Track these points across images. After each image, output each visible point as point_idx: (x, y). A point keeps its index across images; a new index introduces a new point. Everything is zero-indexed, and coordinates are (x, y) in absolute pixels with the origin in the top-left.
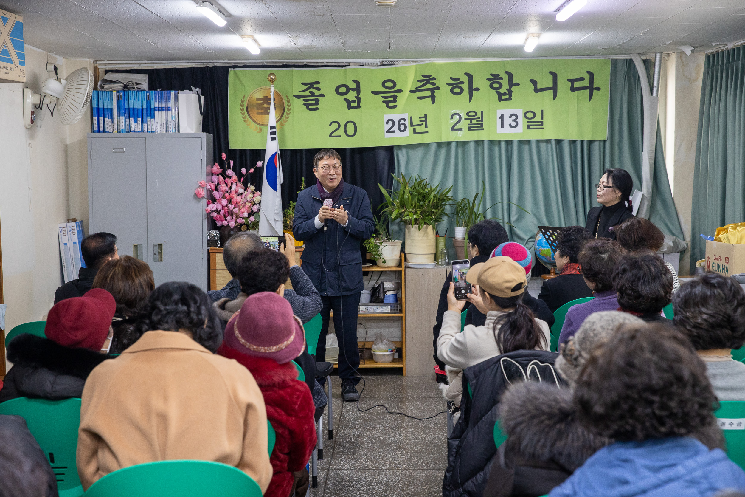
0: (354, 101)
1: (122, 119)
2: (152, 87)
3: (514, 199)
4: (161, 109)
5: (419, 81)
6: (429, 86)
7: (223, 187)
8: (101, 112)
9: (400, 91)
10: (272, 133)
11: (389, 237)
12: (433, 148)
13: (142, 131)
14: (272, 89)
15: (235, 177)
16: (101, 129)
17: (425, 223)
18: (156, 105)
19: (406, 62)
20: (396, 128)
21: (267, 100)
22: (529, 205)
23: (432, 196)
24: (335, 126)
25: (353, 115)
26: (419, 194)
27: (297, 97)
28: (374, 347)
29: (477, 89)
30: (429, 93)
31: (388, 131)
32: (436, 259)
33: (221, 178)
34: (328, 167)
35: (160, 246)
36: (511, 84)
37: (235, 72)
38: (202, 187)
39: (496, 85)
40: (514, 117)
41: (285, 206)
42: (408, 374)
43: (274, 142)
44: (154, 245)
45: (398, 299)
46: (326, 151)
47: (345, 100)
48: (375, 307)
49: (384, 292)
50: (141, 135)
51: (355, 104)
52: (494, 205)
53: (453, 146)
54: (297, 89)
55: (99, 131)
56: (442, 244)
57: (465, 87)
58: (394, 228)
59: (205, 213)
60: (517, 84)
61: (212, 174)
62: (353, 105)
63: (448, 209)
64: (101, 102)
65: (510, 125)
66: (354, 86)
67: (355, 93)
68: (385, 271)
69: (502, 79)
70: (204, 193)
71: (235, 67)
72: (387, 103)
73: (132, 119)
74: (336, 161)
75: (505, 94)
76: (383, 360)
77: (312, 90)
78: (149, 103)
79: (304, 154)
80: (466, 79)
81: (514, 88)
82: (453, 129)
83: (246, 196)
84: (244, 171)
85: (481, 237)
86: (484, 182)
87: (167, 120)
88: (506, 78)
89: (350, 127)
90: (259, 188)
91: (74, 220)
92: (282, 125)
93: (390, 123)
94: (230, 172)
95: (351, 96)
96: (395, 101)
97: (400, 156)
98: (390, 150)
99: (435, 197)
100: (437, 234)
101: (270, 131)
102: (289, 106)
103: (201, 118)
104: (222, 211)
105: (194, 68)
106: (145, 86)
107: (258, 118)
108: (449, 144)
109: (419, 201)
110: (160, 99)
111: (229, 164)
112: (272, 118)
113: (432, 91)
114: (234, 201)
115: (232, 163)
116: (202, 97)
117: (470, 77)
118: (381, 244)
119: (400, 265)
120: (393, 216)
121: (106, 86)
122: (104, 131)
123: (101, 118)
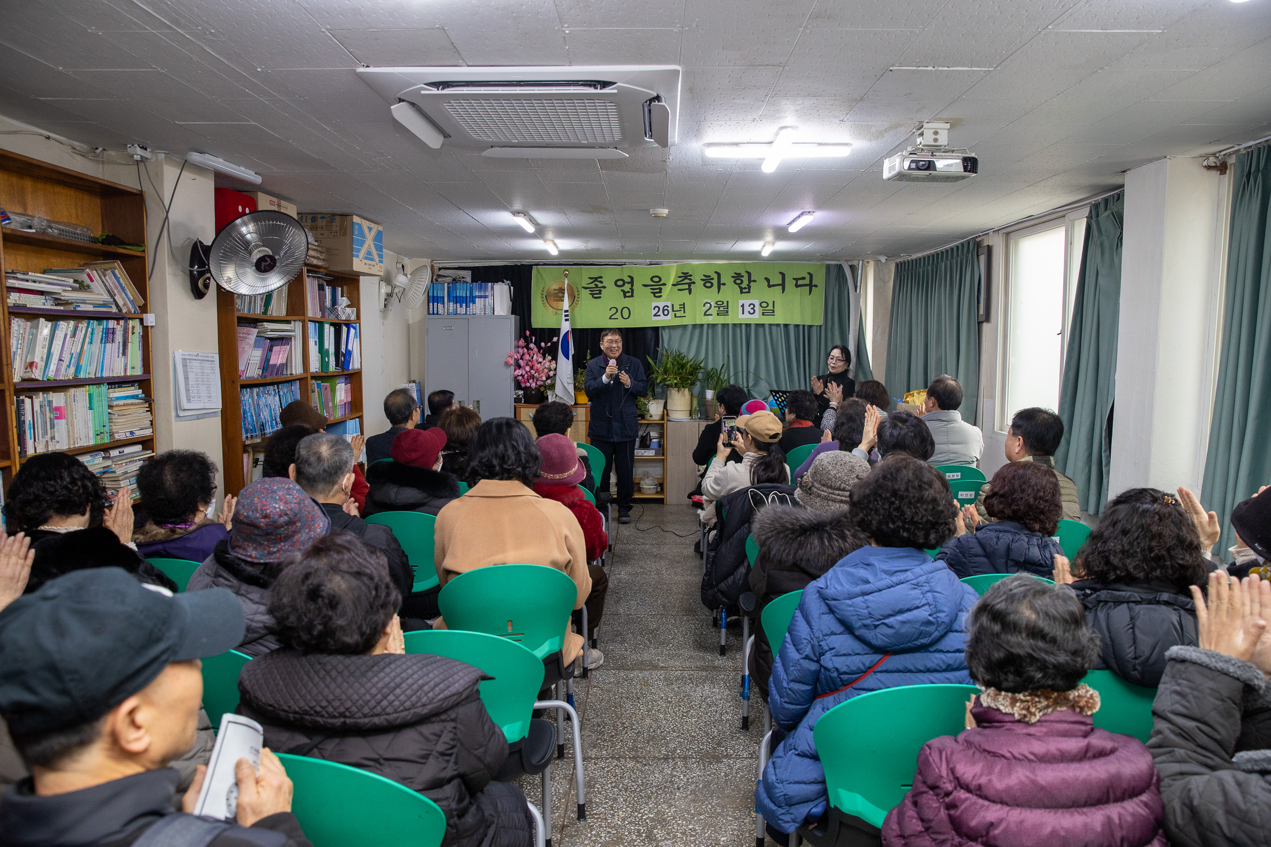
0: (628, 292)
1: (451, 304)
2: (473, 281)
3: (752, 369)
4: (480, 297)
5: (679, 277)
6: (687, 281)
7: (527, 357)
8: (436, 299)
9: (664, 284)
10: (566, 316)
11: (655, 397)
12: (690, 328)
13: (466, 314)
14: (566, 282)
15: (536, 349)
16: (435, 312)
17: (683, 387)
18: (477, 294)
19: (669, 262)
20: (661, 313)
21: (562, 290)
22: (763, 374)
23: (688, 366)
24: (614, 311)
25: (627, 302)
26: (679, 364)
27: (583, 288)
28: (642, 482)
29: (724, 284)
30: (686, 286)
31: (655, 315)
32: (691, 415)
33: (525, 350)
34: (611, 341)
35: (478, 402)
36: (750, 281)
37: (538, 270)
38: (511, 357)
39: (738, 282)
40: (752, 306)
41: (575, 372)
42: (668, 503)
43: (568, 322)
44: (474, 401)
45: (661, 446)
46: (610, 330)
47: (622, 290)
48: (643, 451)
49: (651, 440)
50: (465, 316)
51: (630, 294)
52: (736, 374)
53: (705, 327)
54: (585, 281)
55: (433, 314)
56: (695, 403)
57: (715, 282)
58: (658, 390)
59: (513, 377)
60: (755, 281)
61: (519, 347)
62: (627, 295)
63: (700, 376)
64: (435, 292)
65: (749, 312)
66: (629, 280)
67: (630, 286)
68: (651, 424)
69: (743, 276)
70: (512, 361)
71: (537, 265)
72: (654, 293)
73: (458, 304)
74: (617, 337)
75: (745, 288)
76: (649, 492)
77: (596, 283)
78: (471, 292)
79: (589, 333)
80: (715, 276)
81: (752, 284)
82: (705, 315)
83: (544, 364)
84: (543, 344)
85: (726, 397)
86: (728, 356)
87: (485, 305)
88: (746, 275)
89: (626, 311)
90: (555, 358)
91: (414, 382)
92: (573, 309)
93: (657, 309)
94: (532, 346)
95: (627, 288)
96: (660, 292)
97: (664, 334)
98: (656, 330)
99: (691, 366)
100: (692, 395)
101: (564, 314)
102: (578, 295)
103: (511, 303)
104: (526, 375)
105: (505, 266)
106: (469, 279)
107: (555, 304)
108: (702, 325)
109: (678, 369)
110: (480, 289)
111: (532, 339)
112: (566, 305)
113: (689, 285)
114: (535, 368)
115: (534, 338)
116: (512, 288)
117: (719, 275)
118: (649, 402)
119: (663, 419)
120: (658, 381)
121: (440, 280)
122: (437, 314)
123: (435, 304)
